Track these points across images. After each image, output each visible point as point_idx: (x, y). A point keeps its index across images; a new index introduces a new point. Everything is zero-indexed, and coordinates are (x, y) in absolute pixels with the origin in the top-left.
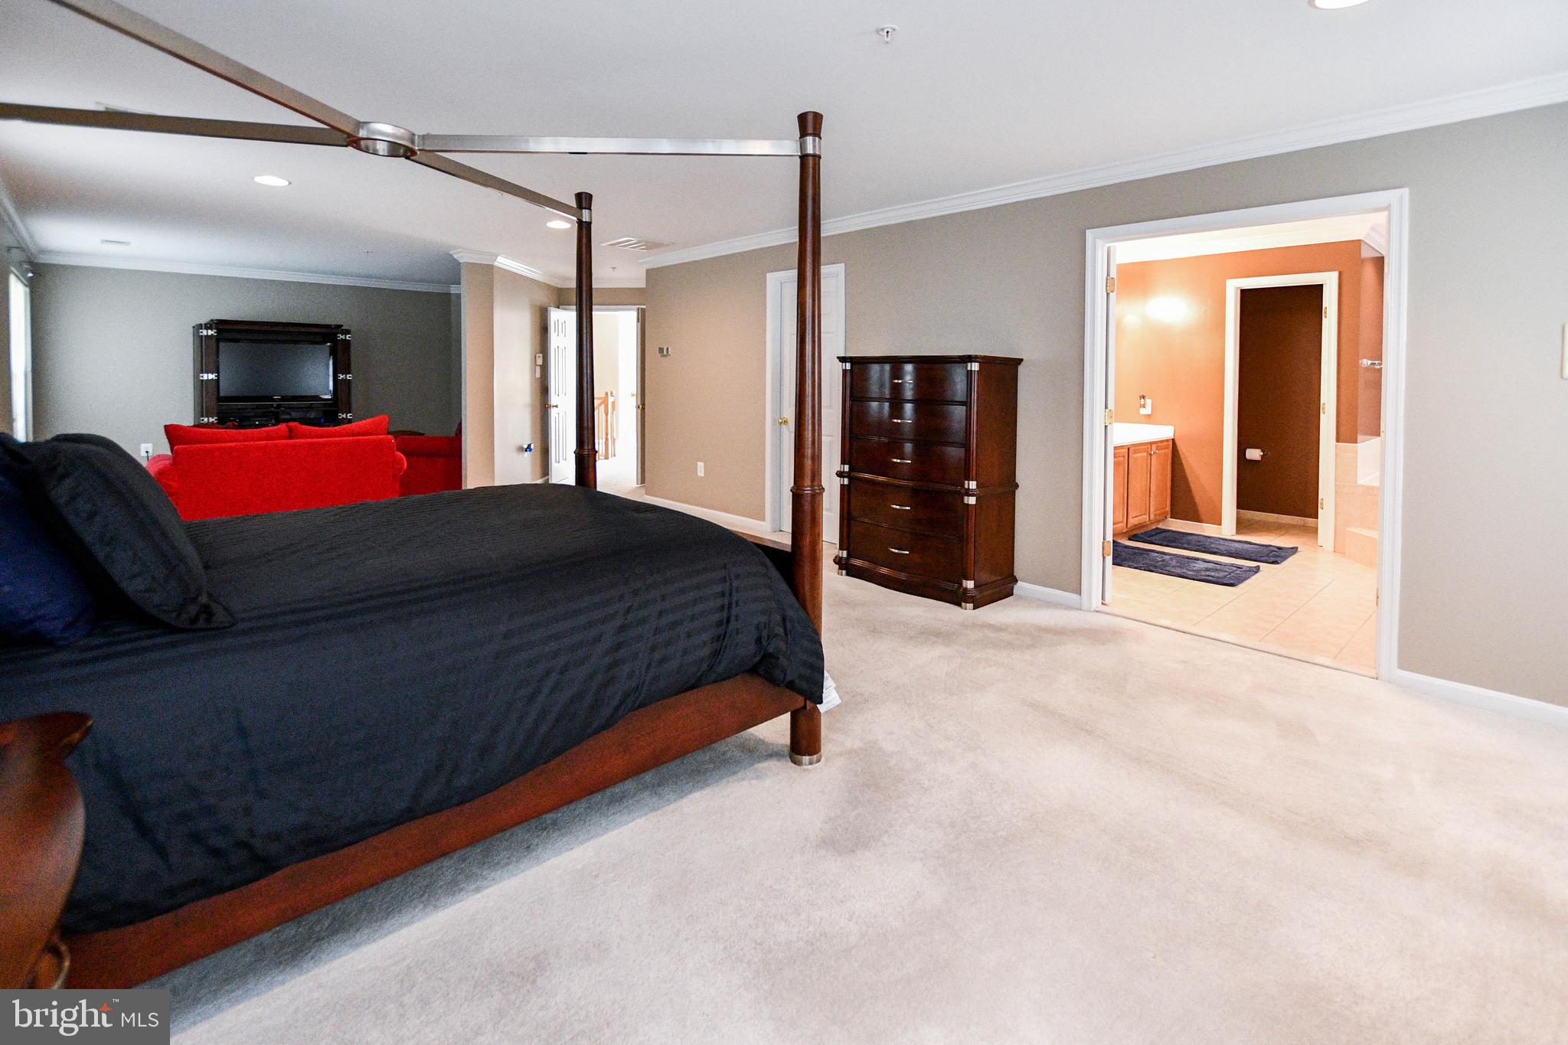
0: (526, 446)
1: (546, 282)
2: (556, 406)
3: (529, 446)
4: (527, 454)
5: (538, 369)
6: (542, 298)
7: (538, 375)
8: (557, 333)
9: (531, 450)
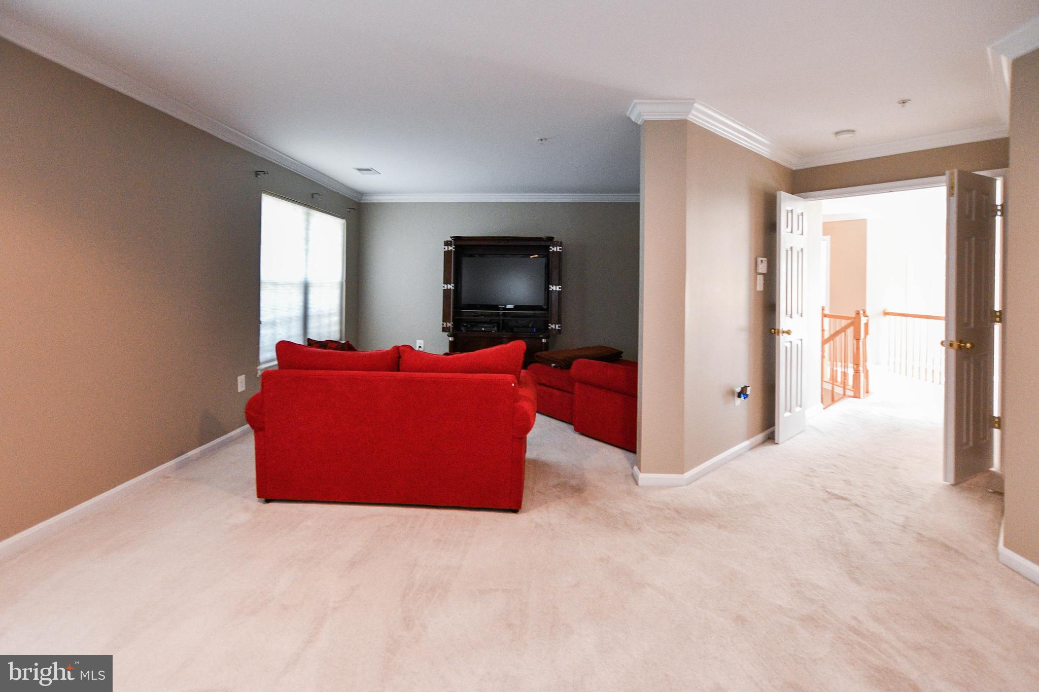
0: (738, 390)
1: (774, 159)
2: (788, 332)
3: (744, 389)
4: (739, 401)
5: (760, 279)
6: (767, 179)
7: (760, 287)
8: (789, 229)
9: (746, 396)
